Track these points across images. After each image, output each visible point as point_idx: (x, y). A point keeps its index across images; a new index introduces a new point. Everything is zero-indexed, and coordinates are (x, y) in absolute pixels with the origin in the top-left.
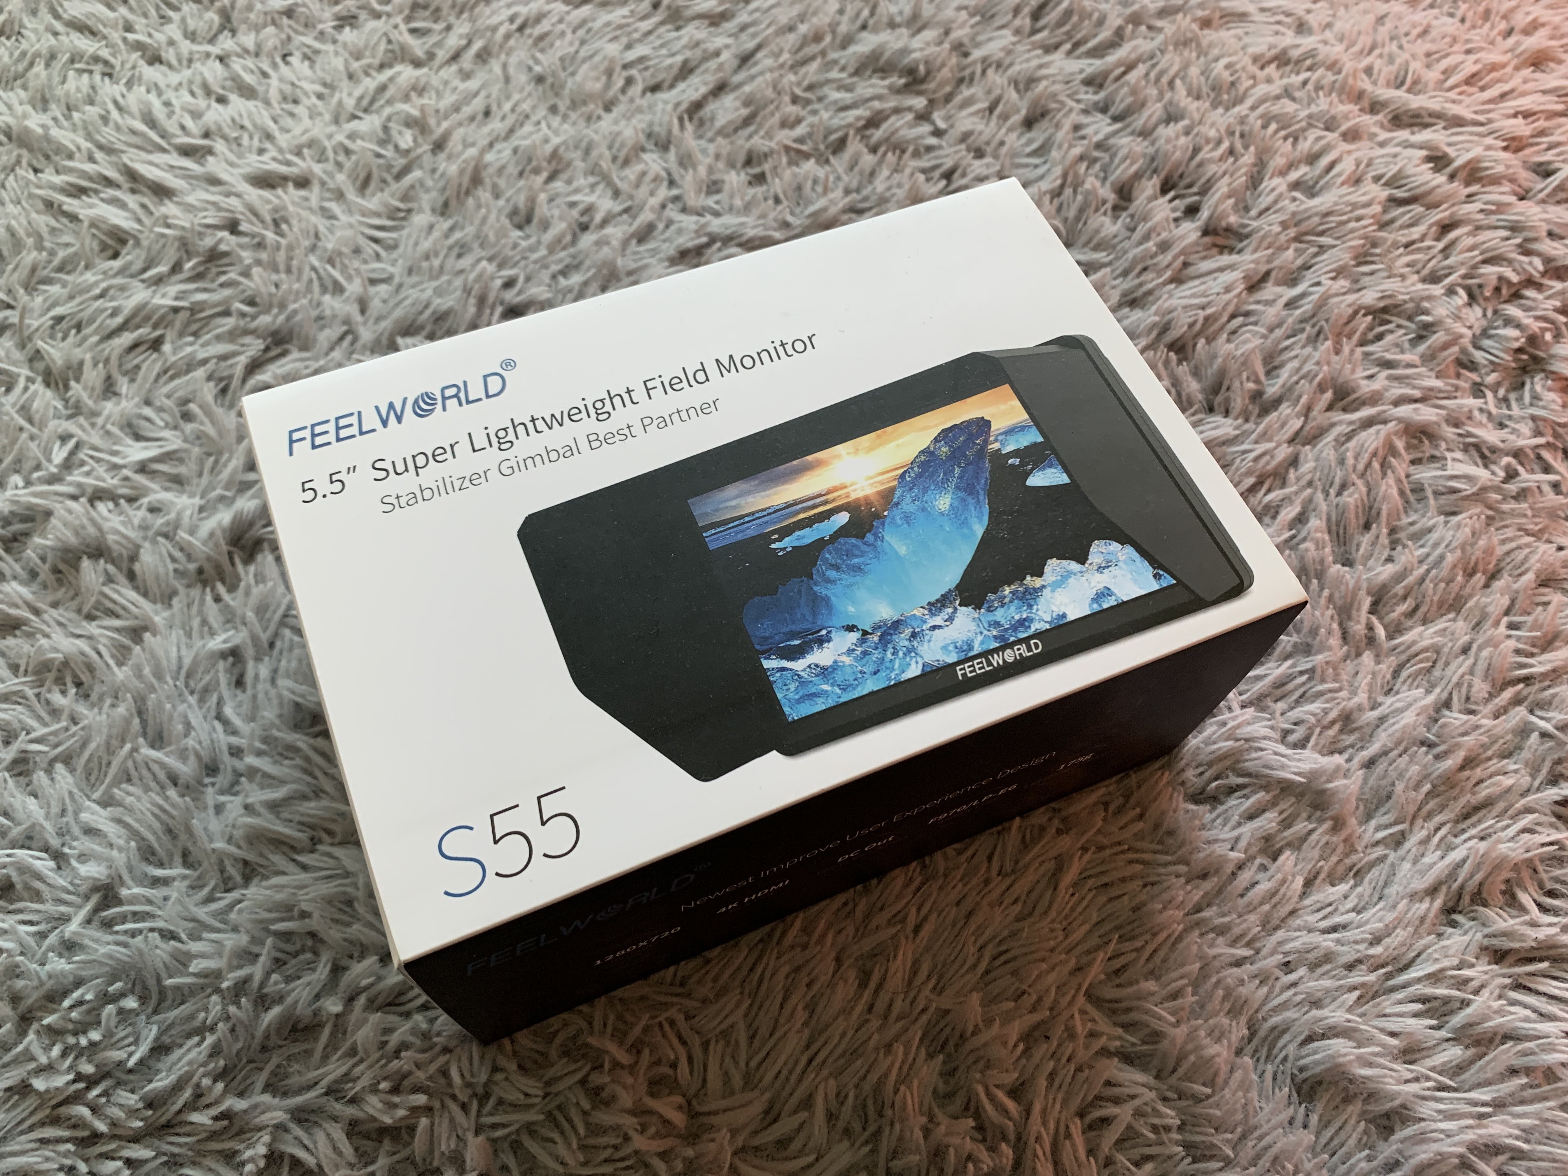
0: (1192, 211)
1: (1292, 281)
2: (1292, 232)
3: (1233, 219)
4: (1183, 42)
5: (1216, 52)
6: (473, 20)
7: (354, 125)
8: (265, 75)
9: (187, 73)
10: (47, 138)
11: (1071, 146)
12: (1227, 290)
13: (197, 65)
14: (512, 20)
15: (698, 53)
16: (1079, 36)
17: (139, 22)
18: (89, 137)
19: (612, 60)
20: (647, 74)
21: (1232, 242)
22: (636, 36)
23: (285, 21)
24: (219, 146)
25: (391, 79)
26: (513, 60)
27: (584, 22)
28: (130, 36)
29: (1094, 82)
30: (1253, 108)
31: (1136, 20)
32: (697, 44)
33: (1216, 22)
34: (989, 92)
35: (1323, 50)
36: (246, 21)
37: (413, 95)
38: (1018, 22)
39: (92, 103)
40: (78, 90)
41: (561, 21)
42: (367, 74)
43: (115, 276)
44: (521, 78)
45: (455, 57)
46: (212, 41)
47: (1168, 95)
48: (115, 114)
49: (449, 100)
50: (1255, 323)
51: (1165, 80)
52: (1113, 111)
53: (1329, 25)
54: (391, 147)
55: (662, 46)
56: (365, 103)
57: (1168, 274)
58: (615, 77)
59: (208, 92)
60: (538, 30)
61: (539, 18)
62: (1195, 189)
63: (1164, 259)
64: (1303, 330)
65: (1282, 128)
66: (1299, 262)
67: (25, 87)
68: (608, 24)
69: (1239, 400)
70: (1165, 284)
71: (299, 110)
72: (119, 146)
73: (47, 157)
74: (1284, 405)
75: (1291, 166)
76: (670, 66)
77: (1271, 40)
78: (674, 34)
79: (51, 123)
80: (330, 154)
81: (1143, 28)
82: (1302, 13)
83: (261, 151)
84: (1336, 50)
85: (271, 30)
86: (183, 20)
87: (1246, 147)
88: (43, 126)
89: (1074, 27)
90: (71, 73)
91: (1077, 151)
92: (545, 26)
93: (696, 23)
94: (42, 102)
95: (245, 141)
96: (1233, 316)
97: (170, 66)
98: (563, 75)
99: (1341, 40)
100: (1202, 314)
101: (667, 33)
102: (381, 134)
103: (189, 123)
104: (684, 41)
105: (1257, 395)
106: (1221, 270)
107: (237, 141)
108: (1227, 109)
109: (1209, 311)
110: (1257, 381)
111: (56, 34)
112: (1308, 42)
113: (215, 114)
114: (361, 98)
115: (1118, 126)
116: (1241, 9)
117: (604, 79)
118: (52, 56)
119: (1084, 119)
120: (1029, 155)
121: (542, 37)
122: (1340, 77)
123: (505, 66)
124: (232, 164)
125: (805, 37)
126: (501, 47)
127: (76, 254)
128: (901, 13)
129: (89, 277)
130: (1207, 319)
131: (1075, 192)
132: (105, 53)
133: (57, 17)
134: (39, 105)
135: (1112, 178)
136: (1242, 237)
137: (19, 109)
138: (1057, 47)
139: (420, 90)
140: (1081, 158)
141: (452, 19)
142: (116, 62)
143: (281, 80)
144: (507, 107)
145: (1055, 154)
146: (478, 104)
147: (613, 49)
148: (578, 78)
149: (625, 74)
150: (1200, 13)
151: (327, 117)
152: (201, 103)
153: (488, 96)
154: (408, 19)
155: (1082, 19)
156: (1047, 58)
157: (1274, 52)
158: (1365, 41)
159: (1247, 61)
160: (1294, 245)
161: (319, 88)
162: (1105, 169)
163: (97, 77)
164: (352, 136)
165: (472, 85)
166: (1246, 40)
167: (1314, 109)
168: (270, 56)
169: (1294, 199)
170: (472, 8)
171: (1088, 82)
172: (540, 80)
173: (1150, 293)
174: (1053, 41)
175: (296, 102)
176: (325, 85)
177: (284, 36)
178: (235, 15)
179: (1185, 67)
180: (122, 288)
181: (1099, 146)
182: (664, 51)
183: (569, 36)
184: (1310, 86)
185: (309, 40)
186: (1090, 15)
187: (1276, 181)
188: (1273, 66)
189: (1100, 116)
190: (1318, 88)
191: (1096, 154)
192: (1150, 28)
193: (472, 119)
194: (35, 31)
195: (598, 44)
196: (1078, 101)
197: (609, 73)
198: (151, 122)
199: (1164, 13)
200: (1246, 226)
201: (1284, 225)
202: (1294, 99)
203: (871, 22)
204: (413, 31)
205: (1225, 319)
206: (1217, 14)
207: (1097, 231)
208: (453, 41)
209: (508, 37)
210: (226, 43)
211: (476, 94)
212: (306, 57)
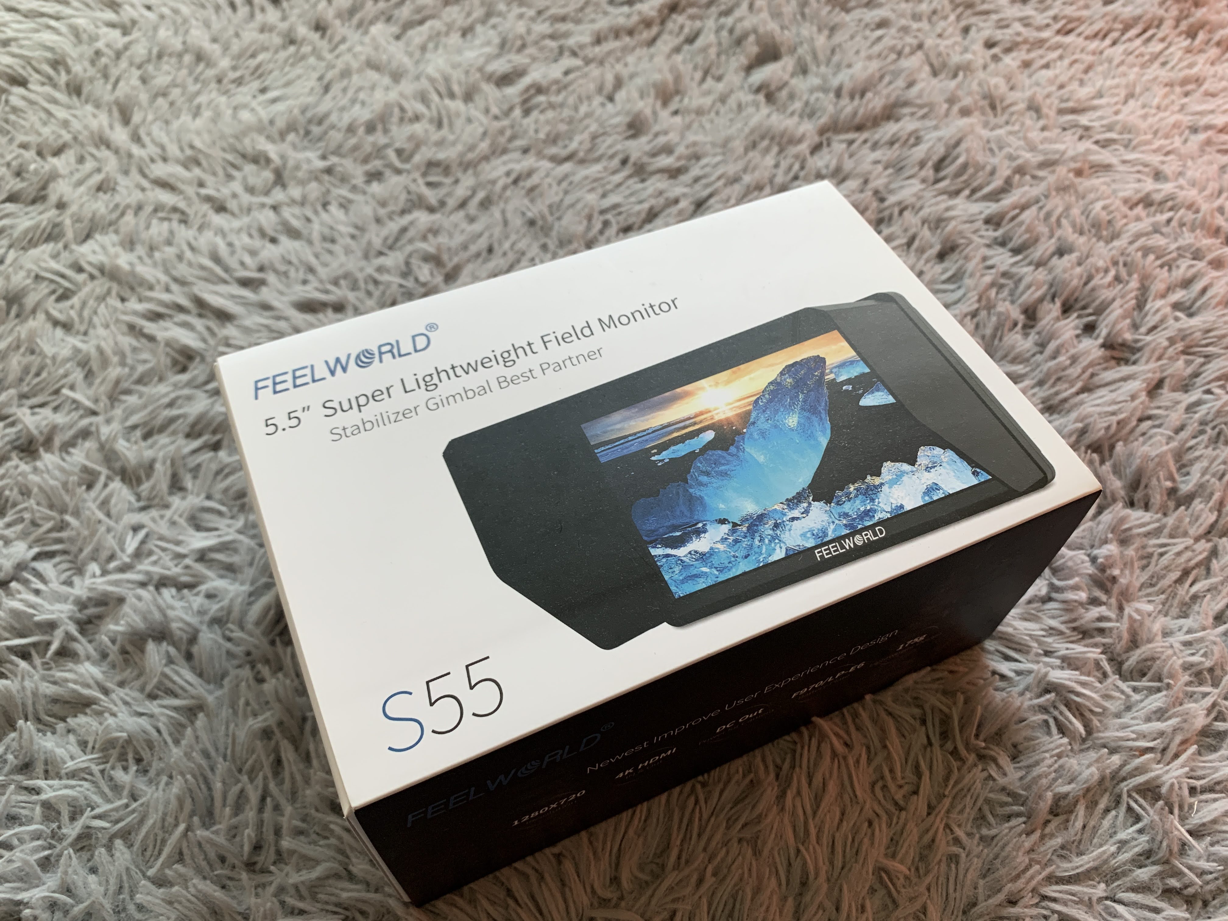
0: (1089, 329)
1: (1185, 387)
2: (1180, 346)
3: (1128, 336)
4: (1063, 189)
5: (1092, 196)
6: (476, 174)
7: (381, 260)
8: (308, 220)
9: (246, 220)
10: (133, 273)
11: (983, 275)
12: (1133, 397)
13: (255, 214)
14: (508, 174)
15: (661, 201)
16: (975, 184)
17: (209, 180)
18: (167, 272)
19: (592, 208)
20: (621, 218)
21: (1127, 355)
22: (609, 187)
23: (326, 177)
24: (271, 278)
25: (412, 223)
26: (510, 207)
27: (566, 176)
28: (203, 191)
29: (993, 221)
30: (1131, 243)
31: (1020, 170)
32: (661, 193)
33: (1087, 172)
34: (906, 230)
35: (1182, 194)
36: (295, 178)
37: (430, 236)
38: (923, 173)
39: (169, 243)
40: (160, 234)
41: (547, 175)
42: (391, 218)
43: (182, 388)
44: (517, 222)
45: (463, 204)
46: (267, 193)
47: (1058, 233)
48: (188, 254)
49: (458, 239)
50: (1159, 426)
51: (1053, 219)
52: (1010, 245)
53: (1181, 174)
54: (411, 279)
55: (631, 194)
56: (390, 241)
57: (1079, 385)
58: (594, 221)
59: (263, 234)
60: (529, 183)
61: (529, 174)
62: (1090, 311)
63: (1074, 371)
64: (1202, 432)
65: (1158, 258)
66: (1189, 370)
67: (116, 232)
68: (586, 178)
69: (1158, 497)
70: (1077, 393)
71: (337, 248)
72: (191, 279)
73: (132, 289)
74: (1197, 501)
75: (1170, 289)
76: (639, 213)
77: (1137, 185)
78: (640, 186)
79: (136, 261)
80: (362, 284)
81: (1028, 177)
82: (1157, 165)
83: (305, 282)
84: (1192, 194)
85: (314, 185)
86: (245, 179)
87: (1130, 274)
88: (131, 264)
89: (972, 176)
90: (155, 222)
91: (988, 279)
92: (535, 180)
93: (658, 176)
94: (130, 244)
95: (292, 273)
96: (1141, 420)
97: (233, 214)
98: (550, 219)
99: (1193, 185)
100: (1115, 419)
101: (634, 184)
102: (403, 268)
103: (248, 260)
104: (650, 191)
105: (1172, 492)
106: (1124, 379)
107: (286, 274)
108: (1107, 242)
109: (1121, 416)
110: (1172, 478)
111: (143, 190)
112: (1168, 188)
113: (269, 252)
114: (386, 239)
115: (1019, 257)
116: (1107, 161)
117: (585, 223)
118: (139, 208)
119: (989, 252)
120: (944, 282)
121: (532, 189)
122: (1200, 215)
123: (503, 212)
124: (281, 293)
125: (748, 187)
126: (500, 197)
127: (152, 369)
128: (827, 167)
129: (162, 389)
130: (1118, 423)
131: (989, 314)
132: (182, 205)
133: (145, 176)
134: (128, 246)
135: (1020, 301)
136: (1134, 350)
137: (112, 250)
138: (957, 193)
139: (435, 231)
140: (993, 284)
141: (459, 175)
142: (190, 211)
143: (322, 224)
144: (507, 245)
145: (968, 282)
146: (482, 244)
147: (591, 198)
148: (564, 222)
149: (602, 218)
150: (1073, 165)
151: (359, 254)
152: (257, 243)
153: (491, 236)
154: (424, 175)
155: (977, 171)
156: (951, 203)
157: (1139, 196)
158: (1213, 186)
159: (1118, 203)
160: (1184, 357)
161: (352, 230)
162: (1012, 293)
163: (175, 224)
164: (380, 269)
165: (477, 227)
166: (1114, 186)
167: (1181, 242)
168: (313, 205)
169: (1177, 319)
170: (475, 166)
171: (987, 221)
172: (532, 223)
173: (1065, 400)
174: (953, 188)
175: (333, 241)
176: (357, 227)
177: (324, 189)
178: (286, 174)
179: (1067, 208)
180: (189, 398)
181: (1005, 275)
182: (633, 199)
183: (555, 188)
184: (1174, 223)
185: (344, 192)
186: (983, 168)
187: (1159, 303)
188: (1140, 207)
189: (1001, 250)
190: (1182, 225)
191: (1002, 281)
192: (1034, 177)
193: (478, 255)
194: (127, 187)
195: (579, 194)
196: (981, 237)
197: (590, 218)
198: (216, 259)
199: (1044, 165)
200: (1137, 341)
201: (1172, 341)
202: (1162, 234)
203: (802, 174)
204: (429, 184)
205: (1134, 423)
206: (1087, 166)
207: (1013, 347)
208: (461, 192)
209: (505, 188)
210: (278, 195)
211: (480, 235)
212: (342, 206)
